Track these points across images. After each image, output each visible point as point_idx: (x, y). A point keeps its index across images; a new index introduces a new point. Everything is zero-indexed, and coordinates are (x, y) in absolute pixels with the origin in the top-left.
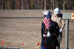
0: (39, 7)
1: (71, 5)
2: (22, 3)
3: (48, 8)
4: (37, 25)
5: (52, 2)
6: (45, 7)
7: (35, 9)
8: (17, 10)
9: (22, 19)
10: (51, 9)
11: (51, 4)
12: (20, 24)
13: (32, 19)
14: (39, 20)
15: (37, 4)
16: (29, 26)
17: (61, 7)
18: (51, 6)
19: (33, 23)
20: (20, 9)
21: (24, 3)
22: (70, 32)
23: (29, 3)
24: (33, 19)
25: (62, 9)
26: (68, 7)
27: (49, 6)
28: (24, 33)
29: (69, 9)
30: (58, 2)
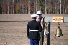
0: (24, 11)
1: (52, 10)
2: (9, 8)
3: (32, 12)
4: (22, 27)
5: (36, 7)
6: (29, 12)
7: (20, 13)
8: (3, 15)
9: (8, 22)
10: (35, 13)
11: (35, 9)
12: (6, 27)
13: (17, 22)
14: (24, 23)
15: (22, 9)
16: (15, 28)
17: (44, 11)
18: (34, 11)
19: (19, 26)
20: (7, 13)
21: (10, 8)
22: (52, 33)
23: (14, 8)
24: (19, 22)
25: (45, 13)
26: (50, 11)
27: (32, 11)
28: (10, 35)
29: (50, 13)
30: (40, 7)
